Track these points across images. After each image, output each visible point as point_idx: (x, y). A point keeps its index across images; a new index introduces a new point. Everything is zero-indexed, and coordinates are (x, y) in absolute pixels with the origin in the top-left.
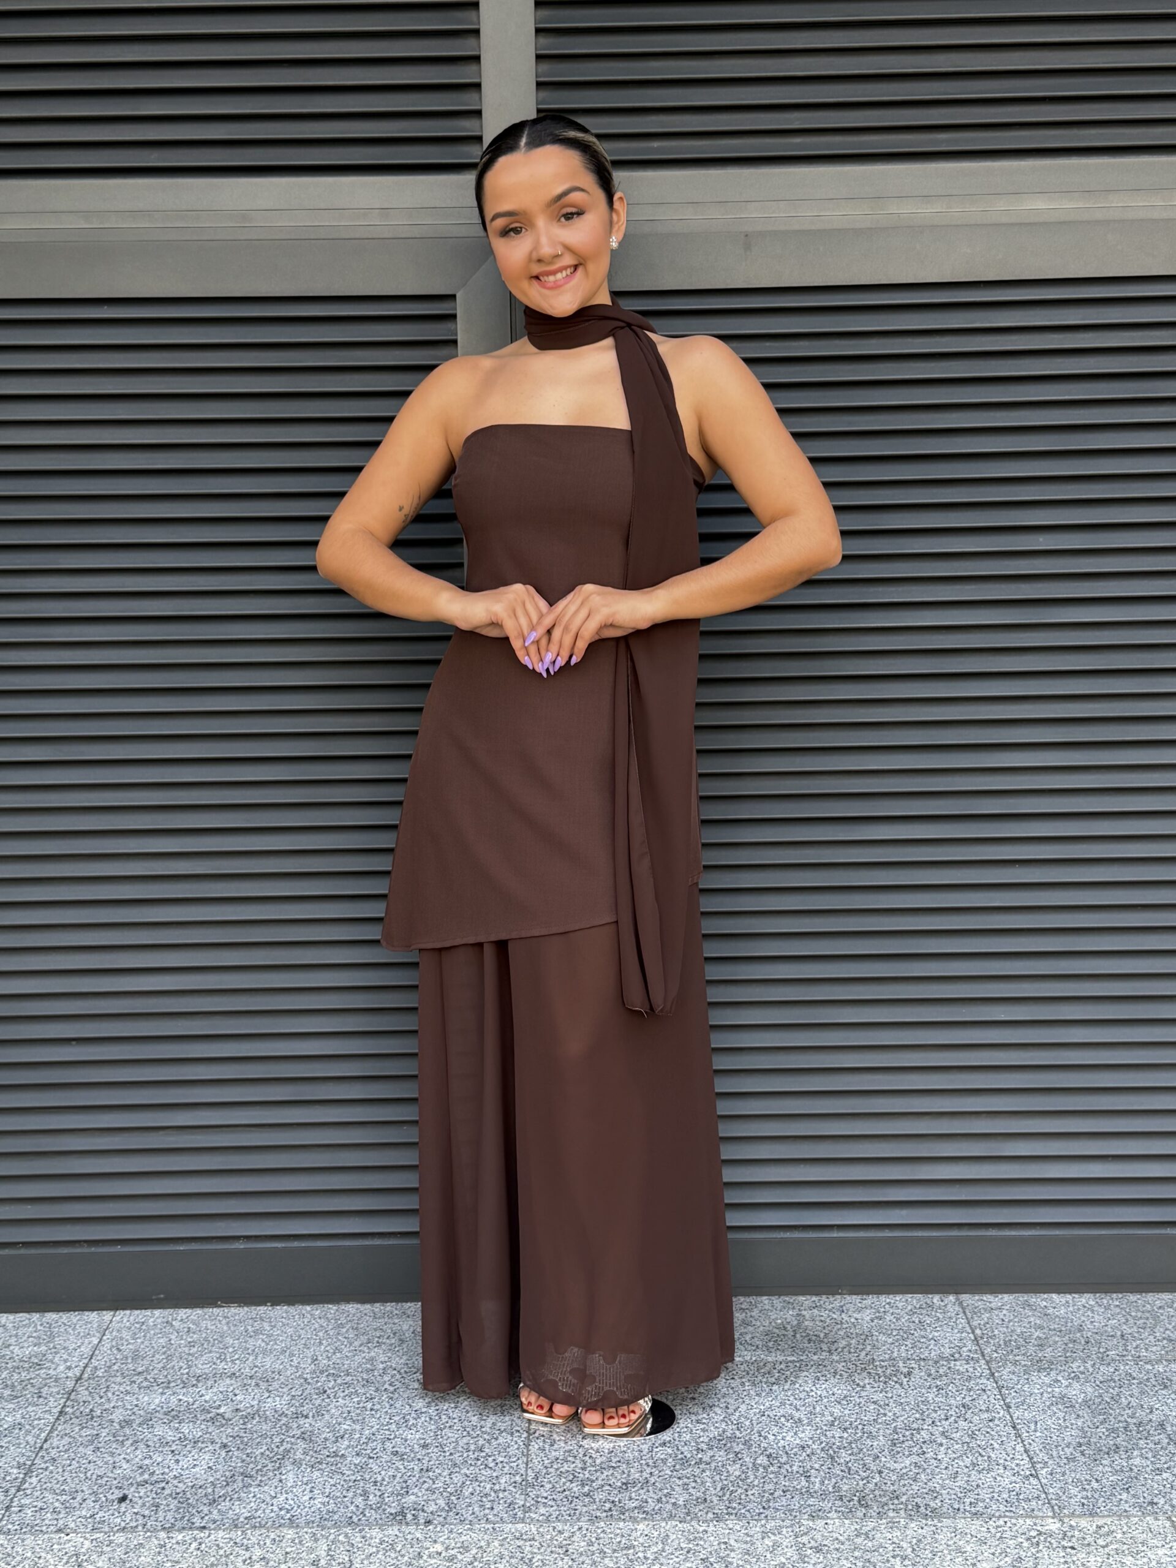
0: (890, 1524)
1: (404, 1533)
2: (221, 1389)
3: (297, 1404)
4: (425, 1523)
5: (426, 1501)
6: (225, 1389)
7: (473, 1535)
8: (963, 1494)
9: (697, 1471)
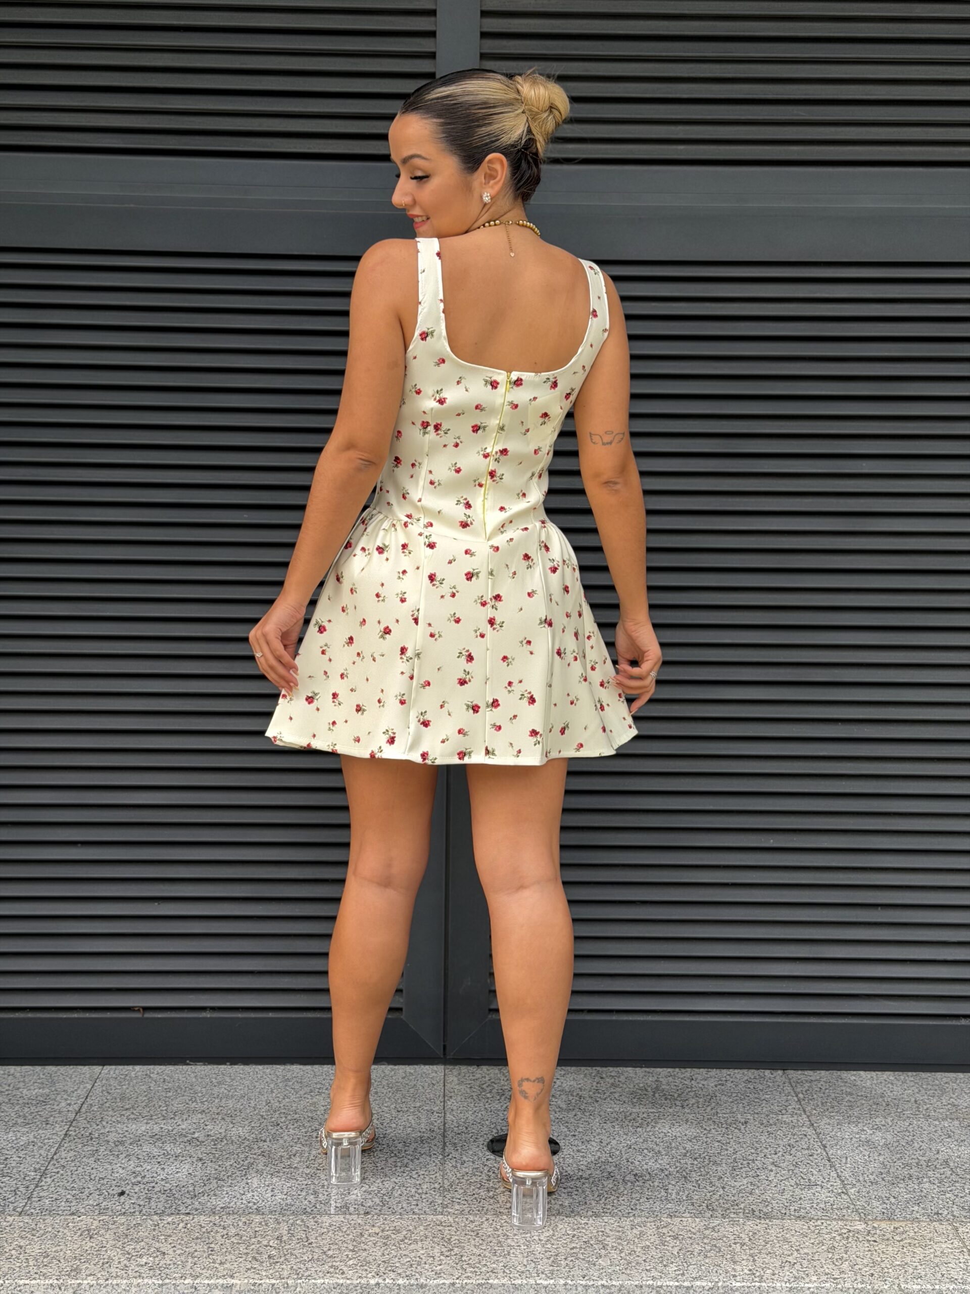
0: (732, 1222)
1: (348, 1219)
2: (194, 1121)
3: (257, 1133)
4: (365, 1213)
5: (365, 1199)
6: (198, 1121)
7: (403, 1222)
8: (789, 1204)
9: (579, 1184)
